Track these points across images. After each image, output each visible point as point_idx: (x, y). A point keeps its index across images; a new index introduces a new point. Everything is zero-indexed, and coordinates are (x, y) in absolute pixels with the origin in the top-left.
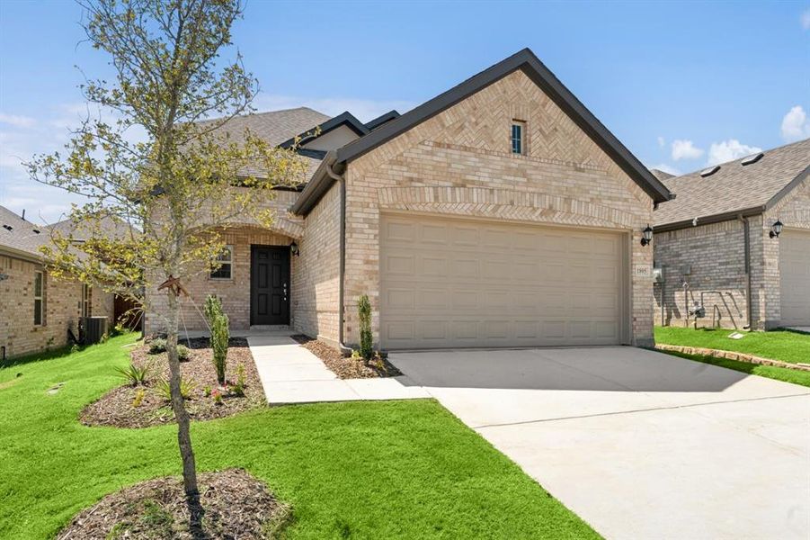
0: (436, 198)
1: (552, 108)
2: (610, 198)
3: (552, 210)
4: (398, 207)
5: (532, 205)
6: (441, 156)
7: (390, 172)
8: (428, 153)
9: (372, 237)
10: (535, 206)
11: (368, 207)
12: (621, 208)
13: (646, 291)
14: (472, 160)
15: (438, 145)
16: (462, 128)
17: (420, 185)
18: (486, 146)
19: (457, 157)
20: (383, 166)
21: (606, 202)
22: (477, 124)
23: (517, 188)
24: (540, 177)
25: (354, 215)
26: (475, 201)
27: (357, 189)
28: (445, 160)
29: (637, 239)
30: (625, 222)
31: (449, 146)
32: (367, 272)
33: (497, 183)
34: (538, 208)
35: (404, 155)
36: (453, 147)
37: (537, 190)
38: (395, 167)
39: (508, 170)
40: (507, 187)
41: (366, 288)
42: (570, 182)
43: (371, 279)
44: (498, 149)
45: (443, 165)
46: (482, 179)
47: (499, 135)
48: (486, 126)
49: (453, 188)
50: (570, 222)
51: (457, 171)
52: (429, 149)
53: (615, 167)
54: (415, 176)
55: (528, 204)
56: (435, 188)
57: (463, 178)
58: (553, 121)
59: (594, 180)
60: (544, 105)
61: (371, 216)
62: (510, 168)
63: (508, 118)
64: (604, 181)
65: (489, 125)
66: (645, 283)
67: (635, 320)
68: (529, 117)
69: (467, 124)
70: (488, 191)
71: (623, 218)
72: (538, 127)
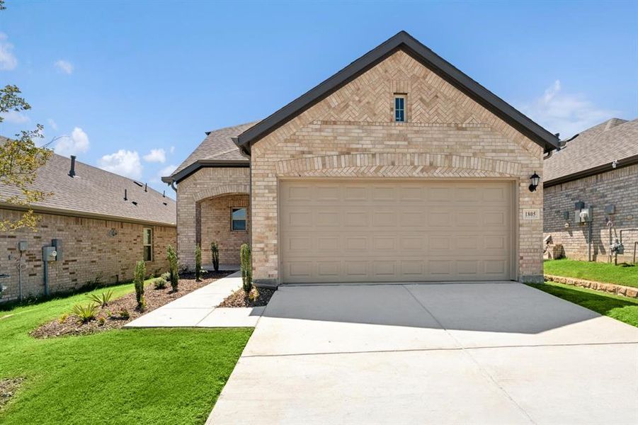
0: (324, 165)
1: (433, 79)
2: (494, 151)
3: (432, 166)
4: (292, 175)
5: (412, 164)
6: (328, 132)
7: (285, 148)
8: (317, 130)
9: (271, 199)
10: (416, 164)
11: (268, 177)
12: (506, 159)
13: (534, 232)
14: (356, 131)
15: (325, 123)
16: (347, 106)
17: (309, 156)
18: (368, 119)
19: (343, 131)
20: (279, 145)
21: (490, 155)
22: (360, 101)
23: (398, 150)
24: (421, 140)
25: (257, 183)
26: (359, 164)
27: (259, 164)
28: (332, 134)
29: (525, 186)
30: (511, 171)
31: (335, 123)
32: (268, 226)
33: (379, 148)
34: (419, 166)
35: (297, 134)
36: (339, 123)
37: (417, 151)
38: (289, 144)
39: (390, 136)
40: (388, 150)
41: (267, 237)
42: (451, 141)
43: (271, 231)
44: (379, 120)
45: (329, 138)
46: (365, 146)
47: (381, 108)
48: (368, 103)
49: (339, 156)
50: (452, 175)
51: (342, 142)
52: (318, 127)
53: (500, 122)
54: (306, 149)
55: (409, 163)
56: (323, 157)
57: (347, 146)
58: (433, 90)
59: (477, 137)
60: (424, 78)
61: (271, 184)
62: (391, 135)
63: (389, 93)
64: (488, 136)
65: (370, 100)
66: (534, 225)
67: (522, 258)
68: (409, 89)
69: (351, 103)
70: (370, 156)
71: (509, 167)
72: (419, 97)
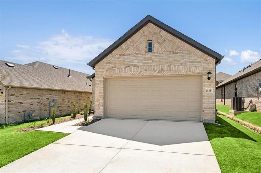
0: (120, 72)
1: (163, 33)
2: (190, 62)
3: (162, 70)
4: (108, 76)
5: (154, 70)
6: (121, 59)
7: (106, 66)
8: (117, 58)
9: (101, 85)
10: (155, 70)
11: (100, 77)
12: (196, 65)
13: (210, 99)
14: (132, 58)
15: (120, 55)
16: (128, 48)
17: (115, 68)
18: (137, 52)
19: (127, 58)
20: (104, 65)
21: (188, 64)
22: (133, 45)
23: (148, 64)
24: (158, 59)
25: (97, 80)
26: (132, 71)
27: (97, 72)
28: (123, 59)
29: (206, 77)
30: (199, 71)
31: (124, 55)
32: (100, 96)
33: (141, 64)
34: (157, 70)
35: (110, 60)
36: (125, 55)
37: (156, 64)
38: (107, 64)
39: (145, 59)
40: (144, 65)
41: (100, 100)
42: (171, 59)
43: (101, 98)
44: (141, 52)
45: (122, 61)
46: (135, 64)
47: (142, 47)
48: (137, 46)
49: (125, 68)
50: (171, 74)
51: (126, 62)
52: (118, 57)
53: (194, 49)
54: (113, 66)
55: (152, 70)
56: (119, 69)
57: (128, 64)
58: (163, 37)
59: (183, 56)
60: (159, 33)
61: (101, 80)
62: (146, 58)
63: (145, 41)
64: (188, 56)
65: (138, 45)
66: (210, 96)
67: (204, 111)
68: (153, 38)
69: (130, 46)
70: (137, 67)
71: (197, 69)
72: (157, 41)
